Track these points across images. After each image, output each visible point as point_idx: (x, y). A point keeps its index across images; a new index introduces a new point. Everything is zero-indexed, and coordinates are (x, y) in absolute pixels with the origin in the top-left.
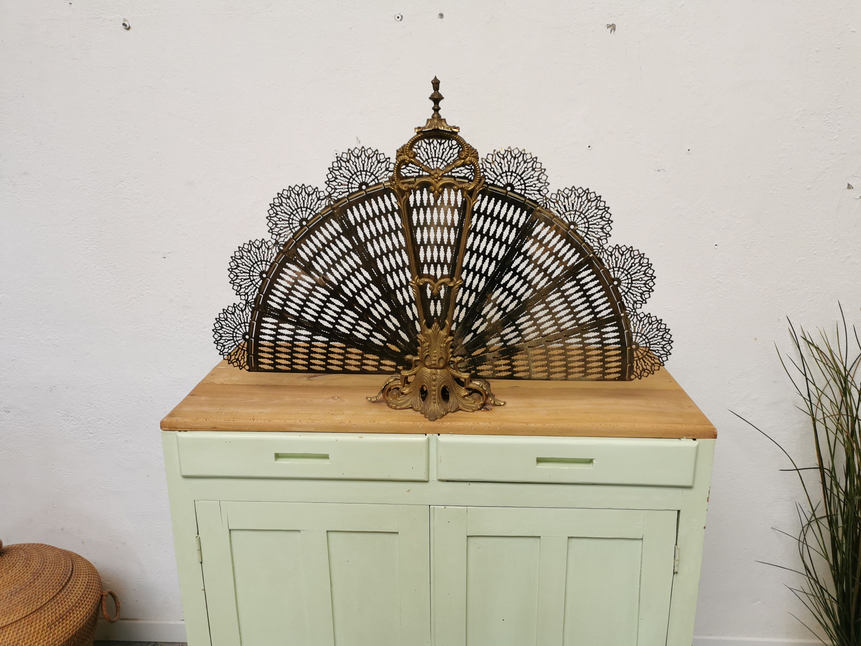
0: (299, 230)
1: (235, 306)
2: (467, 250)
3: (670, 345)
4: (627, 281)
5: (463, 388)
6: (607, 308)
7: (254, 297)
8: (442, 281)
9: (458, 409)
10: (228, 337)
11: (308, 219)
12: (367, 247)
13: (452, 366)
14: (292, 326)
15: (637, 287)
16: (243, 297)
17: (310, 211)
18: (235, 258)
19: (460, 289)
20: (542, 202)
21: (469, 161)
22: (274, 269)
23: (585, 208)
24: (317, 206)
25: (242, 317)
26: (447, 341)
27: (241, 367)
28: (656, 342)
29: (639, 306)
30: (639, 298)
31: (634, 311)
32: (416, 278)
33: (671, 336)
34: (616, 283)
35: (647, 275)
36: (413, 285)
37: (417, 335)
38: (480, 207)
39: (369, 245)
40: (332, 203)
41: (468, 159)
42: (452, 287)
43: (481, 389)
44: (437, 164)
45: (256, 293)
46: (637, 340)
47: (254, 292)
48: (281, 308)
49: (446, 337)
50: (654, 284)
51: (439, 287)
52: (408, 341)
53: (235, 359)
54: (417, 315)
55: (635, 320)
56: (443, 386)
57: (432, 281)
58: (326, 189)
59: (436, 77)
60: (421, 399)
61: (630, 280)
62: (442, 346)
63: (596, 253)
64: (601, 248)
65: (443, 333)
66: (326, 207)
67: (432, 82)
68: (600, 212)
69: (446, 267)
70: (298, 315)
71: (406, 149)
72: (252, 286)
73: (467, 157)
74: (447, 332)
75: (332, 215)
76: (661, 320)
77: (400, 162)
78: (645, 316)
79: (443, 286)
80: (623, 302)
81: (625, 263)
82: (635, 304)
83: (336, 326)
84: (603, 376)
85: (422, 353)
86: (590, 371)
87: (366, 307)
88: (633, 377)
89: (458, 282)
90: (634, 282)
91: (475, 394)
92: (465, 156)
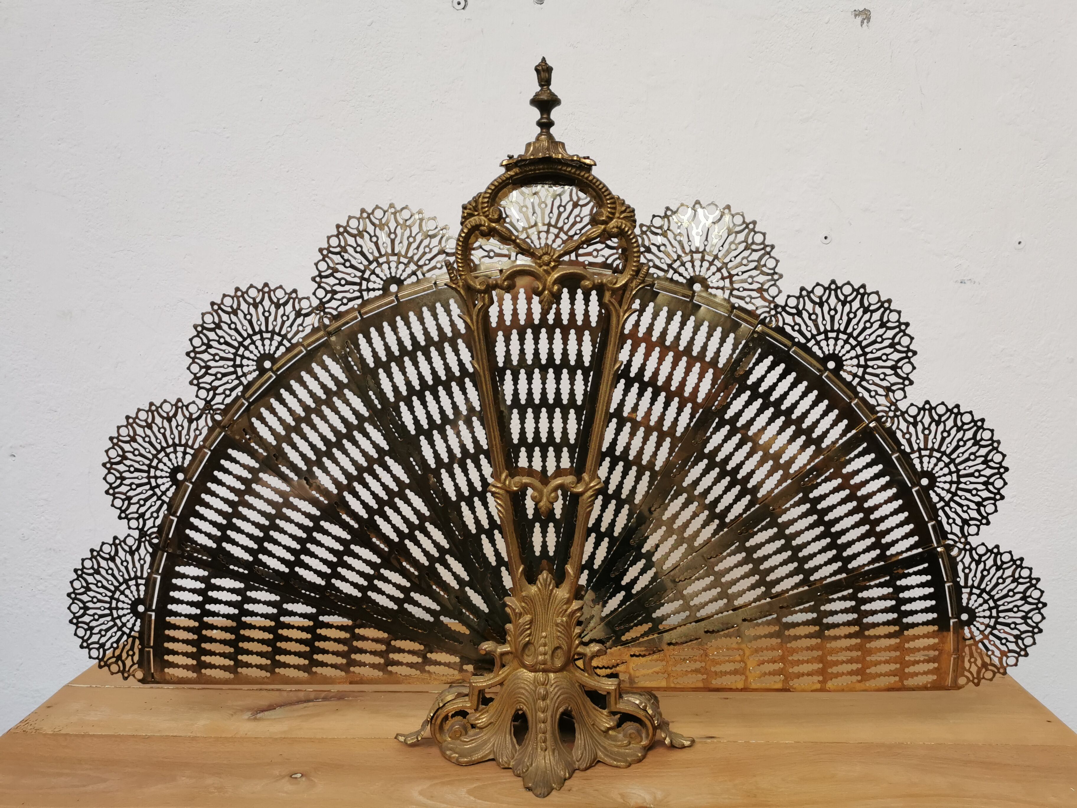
0: (255, 380)
1: (117, 542)
2: (612, 416)
3: (1040, 613)
4: (948, 478)
5: (605, 712)
6: (906, 536)
7: (158, 522)
8: (559, 481)
9: (595, 762)
10: (99, 608)
11: (276, 356)
12: (399, 414)
13: (580, 663)
14: (237, 582)
15: (969, 491)
16: (134, 524)
17: (279, 339)
18: (119, 440)
19: (596, 498)
20: (767, 315)
21: (617, 227)
22: (201, 462)
23: (857, 324)
24: (295, 328)
25: (130, 566)
26: (569, 611)
27: (125, 673)
28: (1010, 606)
29: (973, 530)
30: (974, 514)
31: (963, 540)
32: (503, 476)
33: (1042, 592)
34: (925, 482)
35: (991, 464)
36: (498, 491)
37: (507, 599)
38: (637, 324)
39: (403, 407)
40: (327, 321)
41: (613, 223)
42: (582, 494)
43: (642, 713)
44: (547, 238)
45: (161, 514)
46: (971, 602)
47: (158, 511)
48: (214, 546)
49: (569, 602)
50: (1005, 483)
51: (553, 495)
52: (487, 611)
53: (113, 657)
54: (504, 555)
55: (967, 560)
56: (561, 710)
57: (537, 483)
58: (314, 294)
59: (544, 59)
60: (515, 740)
61: (955, 476)
62: (559, 621)
63: (884, 419)
64: (893, 408)
65: (563, 593)
66: (315, 330)
67: (537, 70)
68: (890, 334)
69: (565, 453)
70: (251, 559)
71: (483, 203)
72: (155, 498)
73: (611, 219)
74: (570, 592)
75: (325, 347)
76: (1022, 559)
77: (469, 230)
78: (988, 551)
79: (560, 492)
80: (940, 523)
81: (943, 439)
82: (966, 527)
83: (333, 581)
84: (901, 681)
85: (516, 637)
86: (873, 670)
87: (396, 540)
88: (962, 681)
89: (592, 485)
90: (963, 480)
91: (629, 723)
92: (608, 217)
